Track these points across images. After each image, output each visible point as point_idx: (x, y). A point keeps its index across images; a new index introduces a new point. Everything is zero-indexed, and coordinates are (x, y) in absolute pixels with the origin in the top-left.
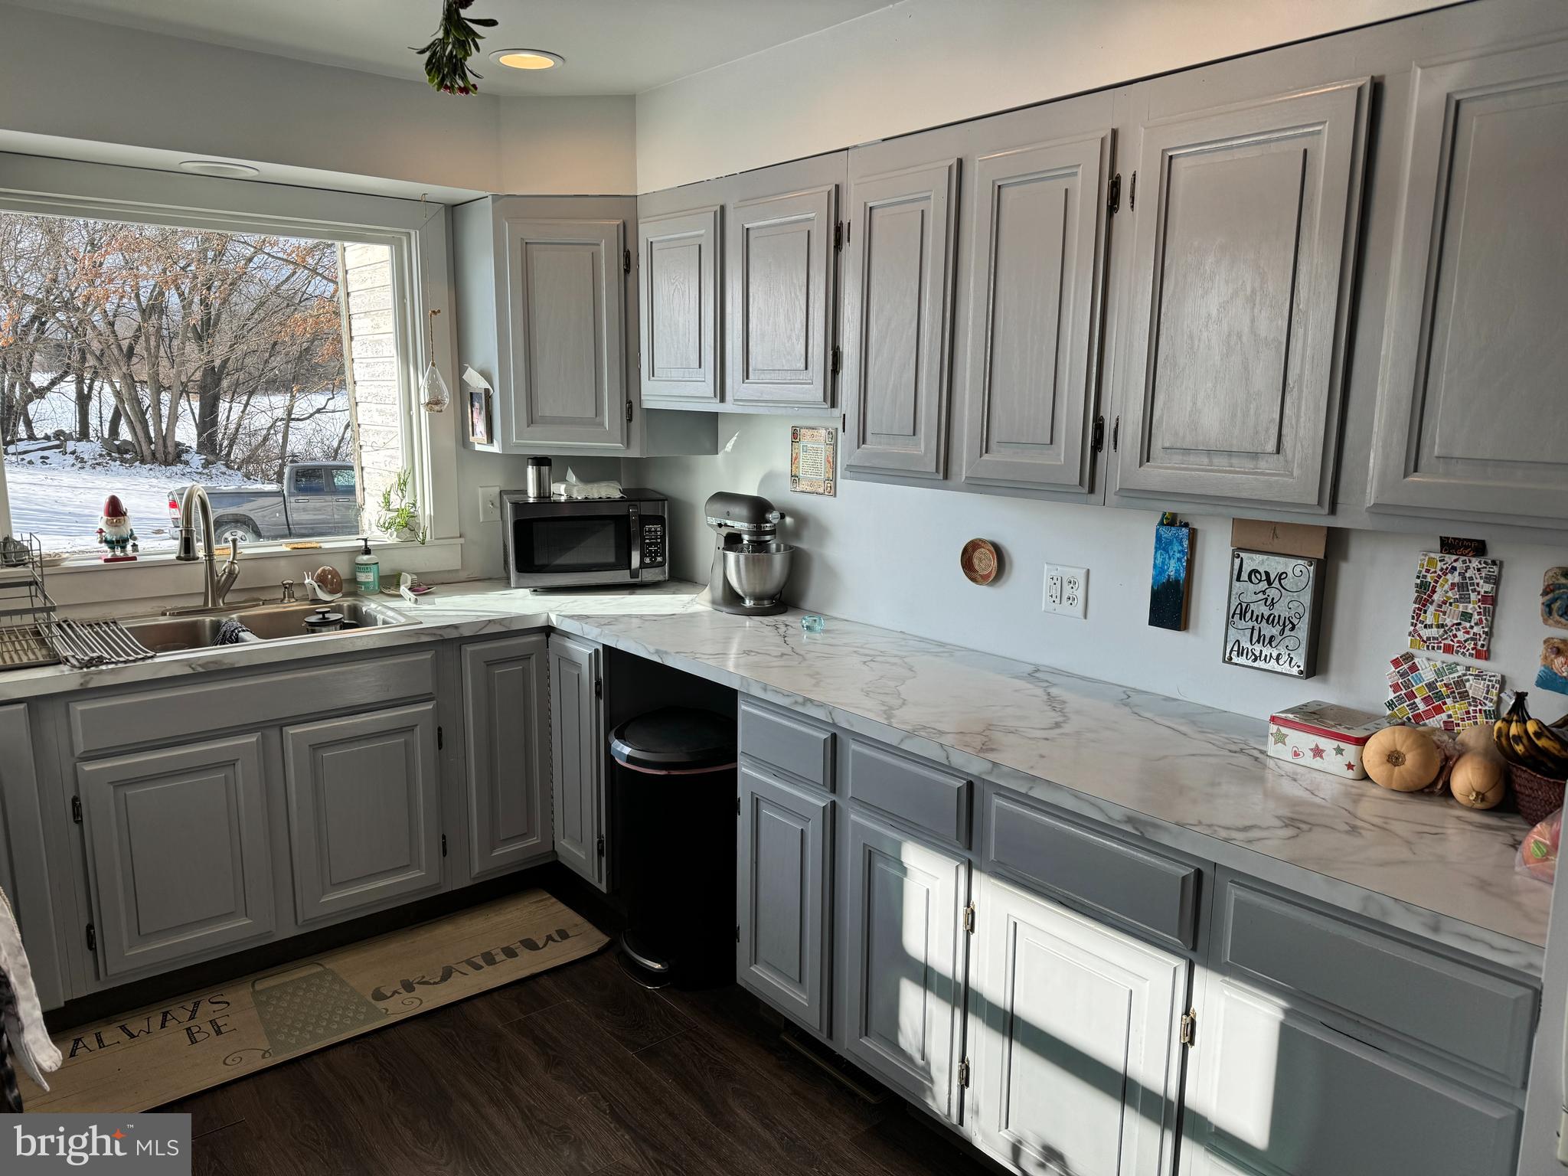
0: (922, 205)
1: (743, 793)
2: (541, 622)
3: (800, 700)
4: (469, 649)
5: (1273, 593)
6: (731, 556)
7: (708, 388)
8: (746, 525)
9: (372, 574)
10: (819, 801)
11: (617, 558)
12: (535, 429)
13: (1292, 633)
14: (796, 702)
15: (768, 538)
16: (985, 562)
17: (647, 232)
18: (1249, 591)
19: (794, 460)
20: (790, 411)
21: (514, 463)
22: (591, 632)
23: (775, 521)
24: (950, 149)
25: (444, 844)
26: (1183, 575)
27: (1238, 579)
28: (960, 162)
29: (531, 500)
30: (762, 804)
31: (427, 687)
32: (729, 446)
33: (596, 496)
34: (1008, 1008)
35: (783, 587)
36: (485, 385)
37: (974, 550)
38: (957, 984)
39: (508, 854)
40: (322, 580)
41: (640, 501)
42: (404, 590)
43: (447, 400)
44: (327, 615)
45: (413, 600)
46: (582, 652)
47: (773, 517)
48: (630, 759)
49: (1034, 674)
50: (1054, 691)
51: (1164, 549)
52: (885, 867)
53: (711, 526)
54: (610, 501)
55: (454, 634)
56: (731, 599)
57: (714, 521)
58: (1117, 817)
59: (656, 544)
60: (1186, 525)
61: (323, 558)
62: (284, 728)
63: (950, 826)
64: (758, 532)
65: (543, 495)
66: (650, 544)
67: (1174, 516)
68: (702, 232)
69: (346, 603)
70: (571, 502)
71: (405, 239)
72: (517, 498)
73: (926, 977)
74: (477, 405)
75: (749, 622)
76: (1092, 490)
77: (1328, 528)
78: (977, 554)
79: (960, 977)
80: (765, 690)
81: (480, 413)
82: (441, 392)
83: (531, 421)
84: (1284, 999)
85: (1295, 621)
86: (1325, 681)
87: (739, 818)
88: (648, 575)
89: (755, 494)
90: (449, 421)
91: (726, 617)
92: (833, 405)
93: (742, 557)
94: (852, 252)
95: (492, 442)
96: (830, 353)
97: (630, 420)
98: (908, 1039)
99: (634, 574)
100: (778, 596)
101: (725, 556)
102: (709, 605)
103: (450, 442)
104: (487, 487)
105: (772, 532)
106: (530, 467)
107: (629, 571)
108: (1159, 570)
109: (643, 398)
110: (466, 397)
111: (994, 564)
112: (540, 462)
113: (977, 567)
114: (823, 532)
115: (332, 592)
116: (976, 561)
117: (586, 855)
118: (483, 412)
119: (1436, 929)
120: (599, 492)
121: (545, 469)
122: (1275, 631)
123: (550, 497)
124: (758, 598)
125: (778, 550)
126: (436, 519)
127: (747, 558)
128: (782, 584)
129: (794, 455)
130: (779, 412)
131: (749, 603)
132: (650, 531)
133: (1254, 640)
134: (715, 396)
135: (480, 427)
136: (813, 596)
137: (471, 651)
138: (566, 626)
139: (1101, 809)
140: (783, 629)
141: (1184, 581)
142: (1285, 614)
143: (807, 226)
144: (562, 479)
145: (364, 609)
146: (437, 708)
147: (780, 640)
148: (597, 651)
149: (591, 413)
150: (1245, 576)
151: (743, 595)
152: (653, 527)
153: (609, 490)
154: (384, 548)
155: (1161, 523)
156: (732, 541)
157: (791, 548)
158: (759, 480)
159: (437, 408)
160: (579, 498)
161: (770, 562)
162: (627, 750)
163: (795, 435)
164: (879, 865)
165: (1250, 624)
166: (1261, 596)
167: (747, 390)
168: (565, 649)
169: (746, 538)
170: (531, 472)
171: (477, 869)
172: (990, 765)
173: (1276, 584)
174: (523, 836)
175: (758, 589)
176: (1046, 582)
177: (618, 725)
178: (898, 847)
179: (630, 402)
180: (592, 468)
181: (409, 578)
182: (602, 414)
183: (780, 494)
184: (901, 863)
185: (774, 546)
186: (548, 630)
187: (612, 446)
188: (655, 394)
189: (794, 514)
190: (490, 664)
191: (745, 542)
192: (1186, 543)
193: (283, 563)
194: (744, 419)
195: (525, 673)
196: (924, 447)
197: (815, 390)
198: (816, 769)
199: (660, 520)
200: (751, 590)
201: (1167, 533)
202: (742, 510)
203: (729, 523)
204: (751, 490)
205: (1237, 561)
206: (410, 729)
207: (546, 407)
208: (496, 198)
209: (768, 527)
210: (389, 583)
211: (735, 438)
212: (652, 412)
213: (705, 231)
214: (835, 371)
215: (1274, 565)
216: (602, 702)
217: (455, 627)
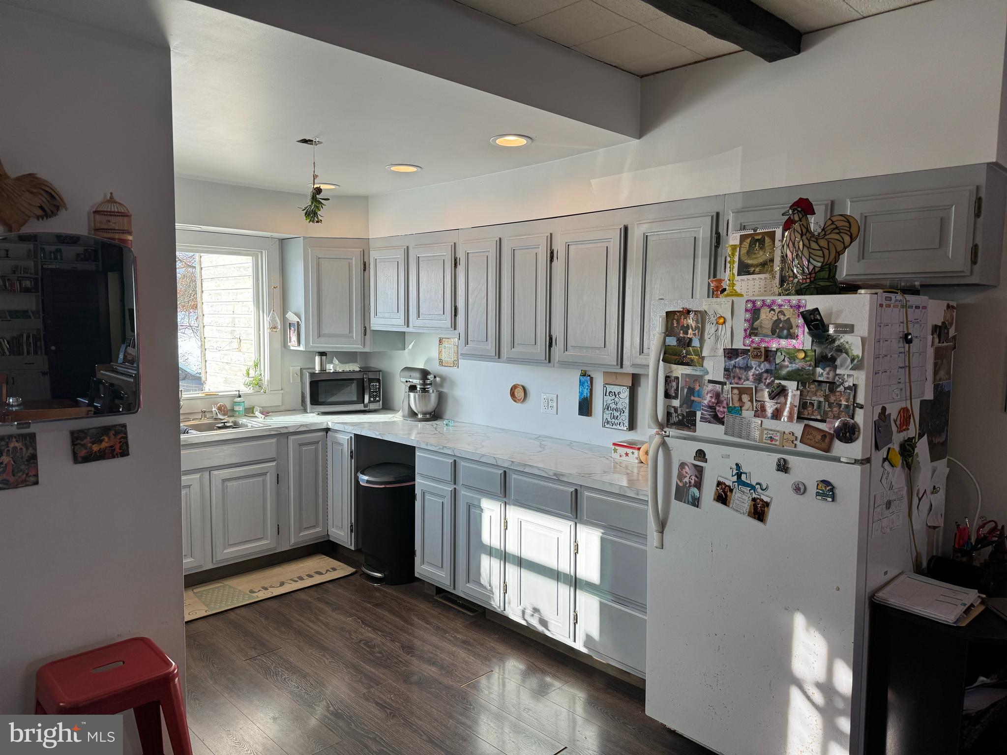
0: (487, 254)
1: (418, 491)
2: (324, 426)
3: (441, 447)
4: (291, 438)
5: (616, 399)
6: (412, 394)
7: (401, 321)
8: (418, 381)
9: (242, 407)
10: (450, 488)
11: (358, 398)
12: (321, 339)
13: (623, 414)
14: (440, 448)
15: (428, 387)
16: (519, 393)
17: (374, 255)
18: (609, 399)
19: (440, 352)
20: (437, 331)
21: (309, 355)
22: (349, 429)
23: (432, 379)
24: (496, 233)
25: (278, 528)
26: (589, 395)
27: (606, 395)
28: (500, 239)
29: (317, 372)
30: (426, 494)
31: (274, 455)
32: (410, 347)
33: (348, 370)
34: (519, 556)
35: (436, 409)
36: (296, 319)
37: (515, 389)
38: (502, 551)
39: (308, 535)
40: (220, 409)
41: (369, 372)
42: (257, 413)
43: (279, 327)
44: (226, 424)
45: (263, 418)
46: (344, 439)
47: (431, 377)
48: (368, 482)
49: (538, 438)
50: (543, 443)
51: (582, 385)
52: (475, 511)
53: (402, 382)
54: (354, 372)
55: (286, 431)
56: (413, 414)
57: (404, 380)
58: (551, 474)
59: (376, 392)
60: (589, 376)
61: (219, 400)
62: (211, 472)
63: (498, 489)
64: (424, 384)
65: (323, 370)
66: (373, 392)
67: (585, 371)
68: (399, 256)
69: (232, 419)
70: (335, 373)
71: (260, 254)
72: (311, 371)
73: (491, 551)
74: (292, 329)
75: (420, 425)
76: (550, 361)
77: (633, 374)
78: (516, 390)
79: (502, 548)
80: (427, 445)
81: (294, 332)
82: (277, 323)
83: (319, 336)
84: (603, 530)
85: (624, 410)
86: (636, 432)
87: (416, 503)
88: (372, 406)
89: (423, 368)
90: (278, 336)
91: (410, 422)
92: (455, 329)
93: (417, 395)
94: (461, 269)
95: (300, 345)
96: (453, 308)
97: (365, 335)
98: (484, 580)
99: (365, 406)
100: (433, 414)
101: (409, 395)
102: (402, 418)
103: (278, 345)
104: (294, 367)
105: (430, 384)
106: (317, 357)
107: (363, 404)
108: (581, 393)
109: (371, 325)
110: (287, 325)
111: (523, 394)
112: (322, 354)
113: (517, 396)
114: (453, 384)
115: (224, 415)
116: (516, 394)
117: (344, 533)
118: (296, 332)
119: (638, 494)
120: (349, 367)
121: (324, 358)
122: (618, 414)
123: (326, 370)
124: (424, 414)
125: (433, 392)
126: (271, 381)
127: (419, 396)
128: (435, 407)
129: (440, 350)
130: (433, 331)
131: (420, 416)
132: (373, 386)
133: (612, 418)
134: (405, 325)
135: (294, 338)
136: (448, 414)
137: (293, 439)
138: (336, 427)
139: (546, 473)
140: (435, 426)
141: (589, 397)
142: (621, 407)
143: (443, 258)
144: (331, 362)
145: (240, 422)
146: (277, 465)
147: (434, 429)
148: (351, 437)
149: (347, 332)
150: (607, 394)
151: (417, 413)
152: (374, 384)
153: (354, 367)
154: (246, 395)
155: (581, 375)
156: (413, 388)
157: (439, 391)
158: (425, 360)
159: (275, 330)
160: (340, 371)
161: (429, 397)
162: (366, 478)
163: (440, 341)
164: (473, 510)
165: (610, 412)
166: (613, 401)
167: (419, 322)
168: (336, 437)
169: (418, 387)
170: (317, 359)
171: (293, 541)
172: (511, 462)
173: (617, 396)
174: (314, 527)
175: (424, 410)
176: (543, 400)
177: (361, 468)
178: (479, 500)
179: (365, 327)
180: (347, 357)
181: (259, 409)
182: (353, 332)
183: (434, 368)
184: (480, 507)
185: (431, 391)
186: (327, 430)
187: (356, 346)
188: (377, 323)
189: (441, 376)
190: (301, 445)
191: (418, 389)
192: (589, 383)
193: (198, 401)
194: (418, 334)
195: (316, 450)
196: (491, 346)
197: (448, 323)
198: (448, 477)
199: (378, 381)
200: (421, 410)
201: (583, 379)
202: (417, 375)
203: (411, 380)
204: (421, 366)
205: (605, 388)
206: (265, 474)
207: (326, 330)
208: (305, 238)
209: (428, 382)
210: (249, 411)
211: (413, 343)
212: (376, 332)
213: (400, 255)
214: (455, 315)
215: (616, 389)
216: (353, 461)
217: (286, 428)
